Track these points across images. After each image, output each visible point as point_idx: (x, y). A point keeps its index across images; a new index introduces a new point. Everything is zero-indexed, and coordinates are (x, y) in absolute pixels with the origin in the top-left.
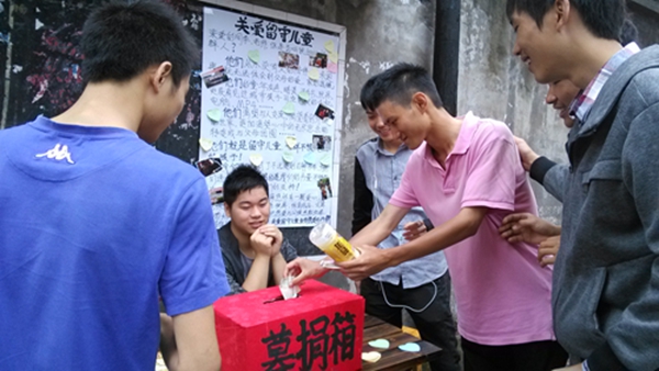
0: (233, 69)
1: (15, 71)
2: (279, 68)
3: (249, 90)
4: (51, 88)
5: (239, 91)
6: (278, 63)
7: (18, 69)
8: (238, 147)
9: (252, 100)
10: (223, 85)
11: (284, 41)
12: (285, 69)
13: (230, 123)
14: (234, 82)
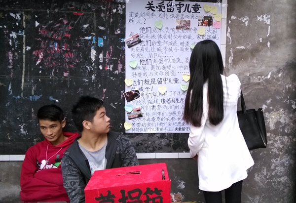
0: (145, 35)
1: (27, 49)
2: (176, 31)
3: (157, 46)
4: (45, 57)
5: (150, 48)
6: (175, 28)
7: (29, 48)
8: (150, 82)
9: (158, 53)
10: (139, 46)
11: (180, 12)
12: (180, 31)
13: (144, 68)
14: (146, 43)
